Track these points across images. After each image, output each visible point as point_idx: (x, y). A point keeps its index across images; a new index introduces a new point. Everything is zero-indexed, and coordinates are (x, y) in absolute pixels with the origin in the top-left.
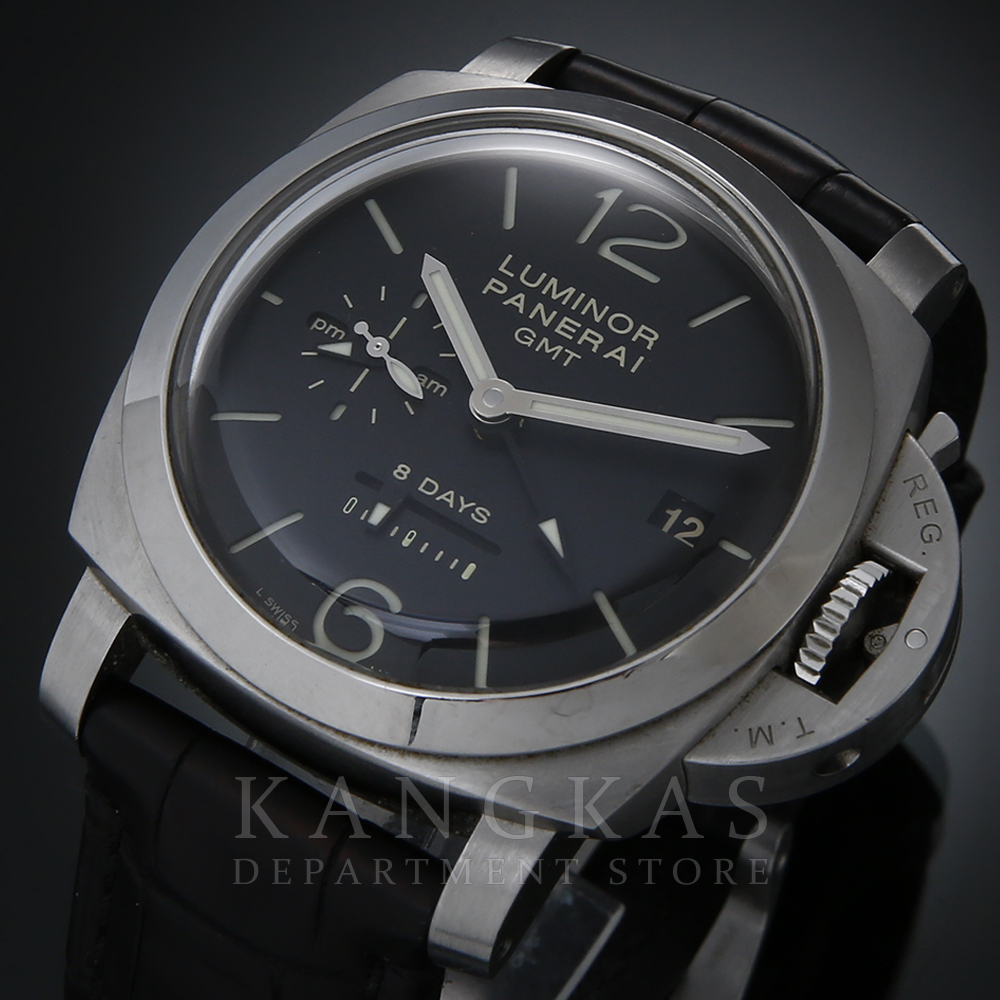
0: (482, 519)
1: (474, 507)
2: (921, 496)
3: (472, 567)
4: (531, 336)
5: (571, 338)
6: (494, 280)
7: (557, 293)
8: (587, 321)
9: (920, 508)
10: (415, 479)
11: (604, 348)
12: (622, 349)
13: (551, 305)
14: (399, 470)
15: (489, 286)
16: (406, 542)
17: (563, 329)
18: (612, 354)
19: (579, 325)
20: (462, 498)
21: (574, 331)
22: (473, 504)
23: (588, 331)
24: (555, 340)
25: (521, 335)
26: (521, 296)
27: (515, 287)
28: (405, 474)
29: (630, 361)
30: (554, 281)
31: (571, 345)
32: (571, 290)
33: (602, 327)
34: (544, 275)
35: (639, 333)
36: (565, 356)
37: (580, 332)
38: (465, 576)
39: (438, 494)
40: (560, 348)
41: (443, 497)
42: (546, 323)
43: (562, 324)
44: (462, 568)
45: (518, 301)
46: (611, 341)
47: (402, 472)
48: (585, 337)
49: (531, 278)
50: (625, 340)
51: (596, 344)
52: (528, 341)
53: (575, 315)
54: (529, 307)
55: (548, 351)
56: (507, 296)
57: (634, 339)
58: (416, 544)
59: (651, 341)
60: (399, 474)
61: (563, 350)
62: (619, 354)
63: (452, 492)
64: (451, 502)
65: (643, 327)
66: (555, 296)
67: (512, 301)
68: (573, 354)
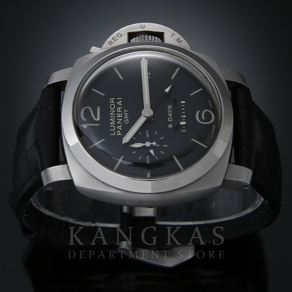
0: (170, 106)
1: (169, 109)
2: (113, 41)
3: (182, 102)
4: (126, 121)
5: (121, 114)
6: (118, 134)
7: (113, 121)
8: (116, 113)
9: (115, 40)
10: (170, 123)
11: (120, 106)
12: (118, 103)
13: (116, 121)
14: (170, 127)
15: (120, 134)
16: (184, 116)
17: (120, 116)
18: (120, 104)
19: (118, 114)
20: (168, 112)
21: (119, 114)
22: (168, 110)
23: (118, 111)
24: (124, 116)
25: (127, 122)
26: (118, 127)
27: (117, 130)
28: (170, 125)
29: (120, 100)
30: (111, 124)
31: (123, 113)
32: (111, 119)
33: (116, 109)
34: (111, 126)
35: (112, 102)
36: (126, 112)
37: (119, 113)
38: (184, 102)
39: (170, 117)
40: (125, 114)
41: (170, 116)
42: (121, 120)
43: (120, 117)
44: (183, 104)
45: (120, 127)
46: (117, 106)
47: (170, 126)
48: (120, 111)
49: (113, 128)
50: (116, 104)
51: (120, 108)
52: (127, 121)
53: (116, 115)
54: (120, 125)
55: (127, 116)
56: (120, 130)
57: (114, 102)
58: (184, 114)
59: (113, 99)
60: (171, 126)
61: (125, 113)
62: (119, 103)
63: (169, 115)
64: (170, 114)
65: (111, 102)
66: (114, 121)
67: (120, 129)
68: (125, 111)
